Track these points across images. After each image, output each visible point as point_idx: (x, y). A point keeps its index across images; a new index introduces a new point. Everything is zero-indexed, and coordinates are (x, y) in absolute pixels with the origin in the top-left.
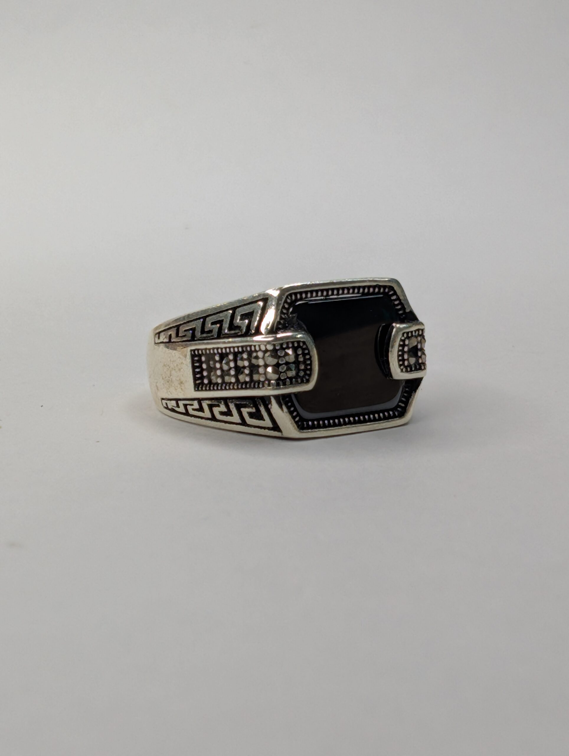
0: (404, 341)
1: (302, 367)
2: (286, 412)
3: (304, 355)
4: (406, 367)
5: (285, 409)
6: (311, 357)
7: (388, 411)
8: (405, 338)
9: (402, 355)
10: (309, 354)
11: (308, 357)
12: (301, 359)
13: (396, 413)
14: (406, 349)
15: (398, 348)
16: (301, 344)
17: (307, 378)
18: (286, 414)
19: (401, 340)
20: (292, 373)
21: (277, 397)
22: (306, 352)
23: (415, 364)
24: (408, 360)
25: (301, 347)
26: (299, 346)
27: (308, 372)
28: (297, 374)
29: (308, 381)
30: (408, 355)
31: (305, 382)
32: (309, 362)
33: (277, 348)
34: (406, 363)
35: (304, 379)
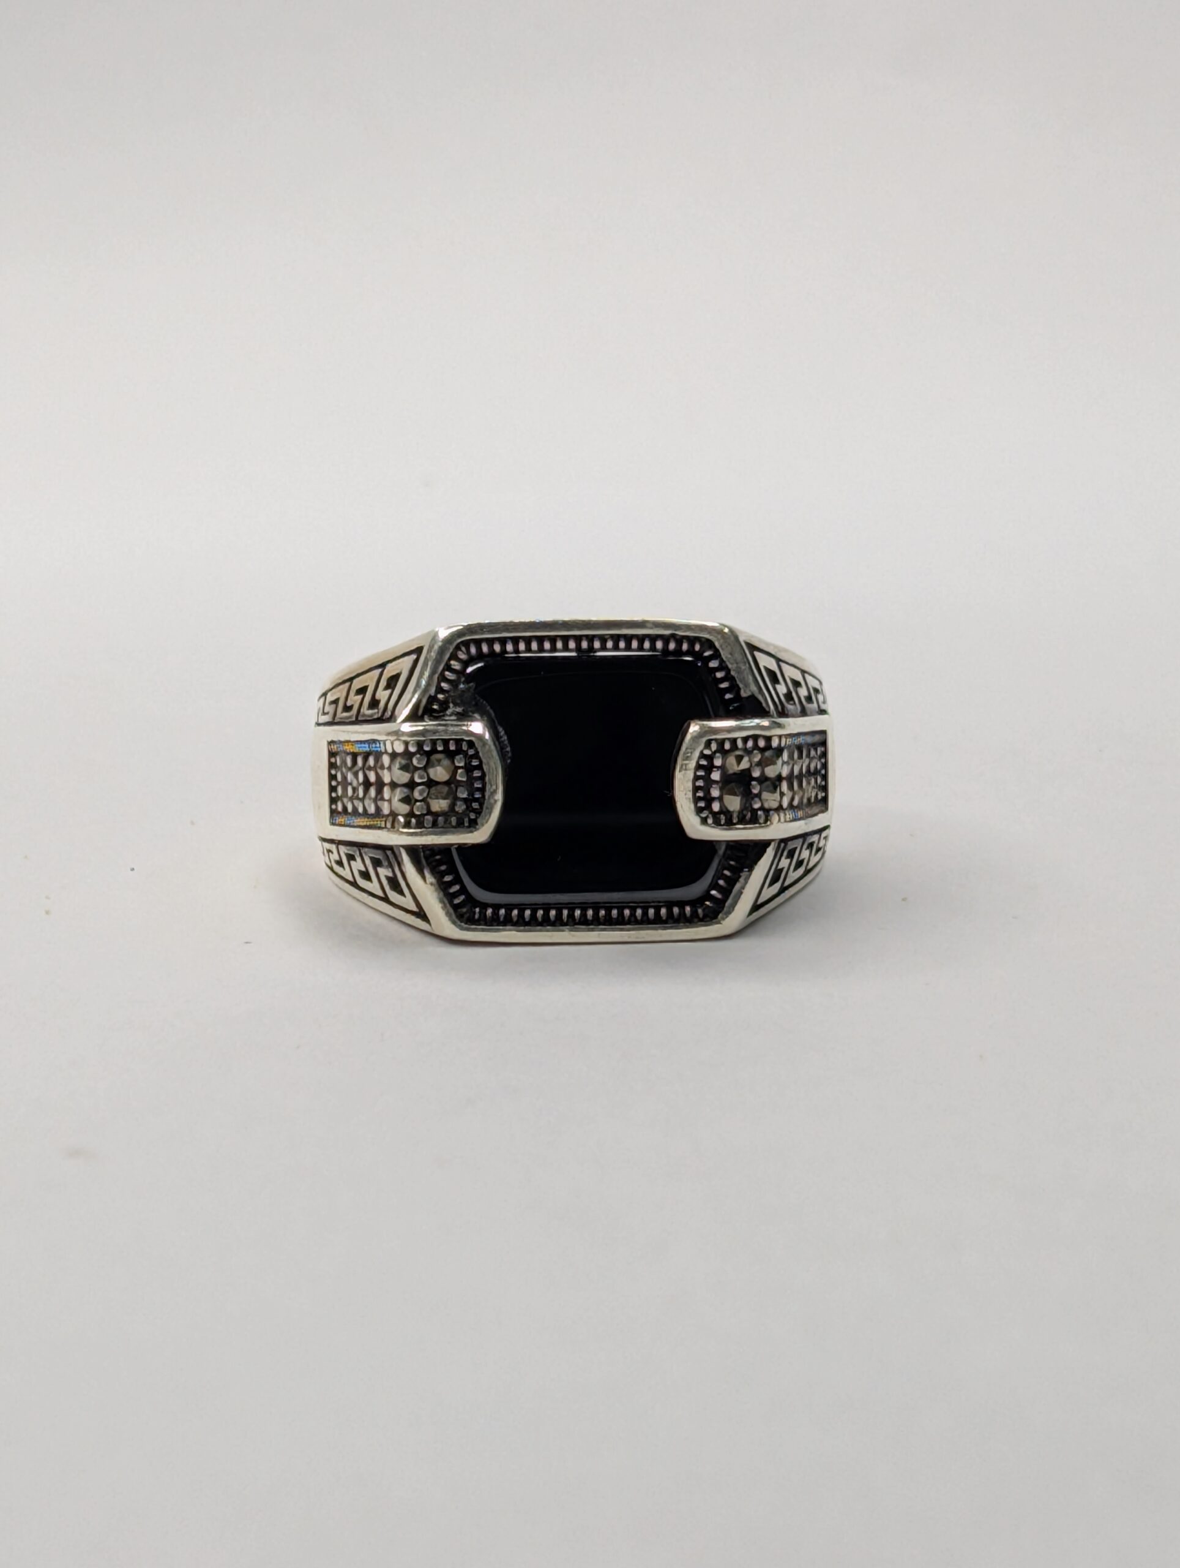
0: (710, 758)
1: (463, 794)
2: (432, 884)
3: (469, 769)
4: (715, 815)
5: (430, 878)
6: (484, 775)
7: (681, 904)
8: (715, 752)
9: (707, 789)
10: (480, 767)
11: (477, 774)
12: (461, 776)
13: (700, 911)
14: (716, 776)
15: (695, 773)
16: (465, 747)
17: (472, 816)
18: (429, 886)
19: (702, 756)
20: (440, 805)
21: (412, 851)
22: (475, 763)
23: (741, 812)
24: (720, 799)
25: (465, 754)
26: (459, 751)
27: (475, 805)
28: (452, 806)
29: (473, 825)
30: (721, 789)
31: (466, 824)
32: (478, 785)
33: (412, 749)
34: (716, 807)
35: (466, 820)
